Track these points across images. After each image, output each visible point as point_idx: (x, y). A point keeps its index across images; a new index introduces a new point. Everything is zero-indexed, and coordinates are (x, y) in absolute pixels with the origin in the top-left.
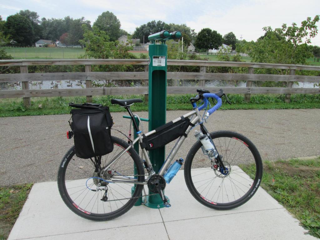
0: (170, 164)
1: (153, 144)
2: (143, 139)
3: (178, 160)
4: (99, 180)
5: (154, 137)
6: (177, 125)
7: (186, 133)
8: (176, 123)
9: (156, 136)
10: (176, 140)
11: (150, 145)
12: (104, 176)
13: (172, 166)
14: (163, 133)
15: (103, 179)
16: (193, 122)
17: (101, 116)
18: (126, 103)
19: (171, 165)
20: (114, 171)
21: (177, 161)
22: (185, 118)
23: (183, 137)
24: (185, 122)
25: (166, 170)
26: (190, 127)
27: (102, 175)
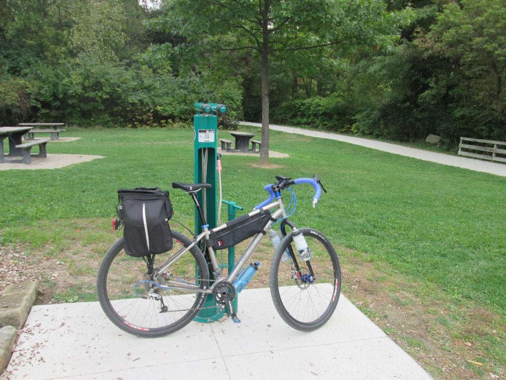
0: (242, 268)
1: (222, 242)
2: (210, 235)
3: (253, 263)
4: (151, 285)
5: (224, 233)
6: (254, 219)
7: (265, 229)
8: (253, 217)
9: (227, 231)
10: (251, 239)
11: (219, 242)
12: (158, 280)
13: (245, 272)
14: (236, 228)
15: (157, 284)
16: (274, 216)
17: (160, 203)
18: (191, 188)
19: (244, 269)
20: (170, 273)
21: (251, 264)
22: (265, 211)
23: (261, 235)
24: (264, 216)
25: (237, 275)
26: (270, 222)
27: (155, 278)
